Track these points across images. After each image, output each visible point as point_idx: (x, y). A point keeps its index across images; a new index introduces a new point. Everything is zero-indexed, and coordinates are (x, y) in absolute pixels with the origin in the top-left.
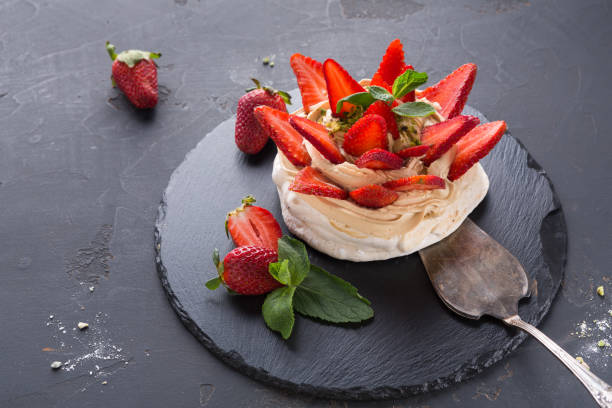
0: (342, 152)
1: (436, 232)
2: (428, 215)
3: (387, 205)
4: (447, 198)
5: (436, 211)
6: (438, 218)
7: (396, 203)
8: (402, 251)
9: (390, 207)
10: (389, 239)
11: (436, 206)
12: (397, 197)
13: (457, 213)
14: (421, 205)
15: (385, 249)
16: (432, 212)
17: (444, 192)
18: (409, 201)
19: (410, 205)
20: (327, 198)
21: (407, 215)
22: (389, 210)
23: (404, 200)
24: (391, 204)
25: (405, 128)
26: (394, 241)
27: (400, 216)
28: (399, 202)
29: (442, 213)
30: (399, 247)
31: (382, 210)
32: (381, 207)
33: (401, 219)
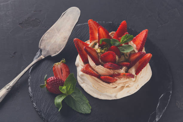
0: (100, 61)
1: (130, 92)
2: (127, 87)
3: (113, 82)
4: (135, 81)
5: (129, 86)
6: (131, 88)
7: (116, 82)
8: (116, 98)
9: (114, 83)
10: (112, 94)
11: (130, 84)
12: (116, 80)
13: (138, 85)
14: (125, 83)
15: (111, 97)
16: (128, 86)
17: (133, 79)
18: (121, 82)
19: (121, 83)
20: (93, 77)
21: (119, 87)
22: (113, 84)
23: (119, 81)
24: (114, 82)
25: (123, 54)
26: (114, 95)
27: (116, 87)
28: (117, 82)
29: (132, 86)
30: (115, 96)
31: (111, 84)
32: (111, 83)
33: (117, 88)
